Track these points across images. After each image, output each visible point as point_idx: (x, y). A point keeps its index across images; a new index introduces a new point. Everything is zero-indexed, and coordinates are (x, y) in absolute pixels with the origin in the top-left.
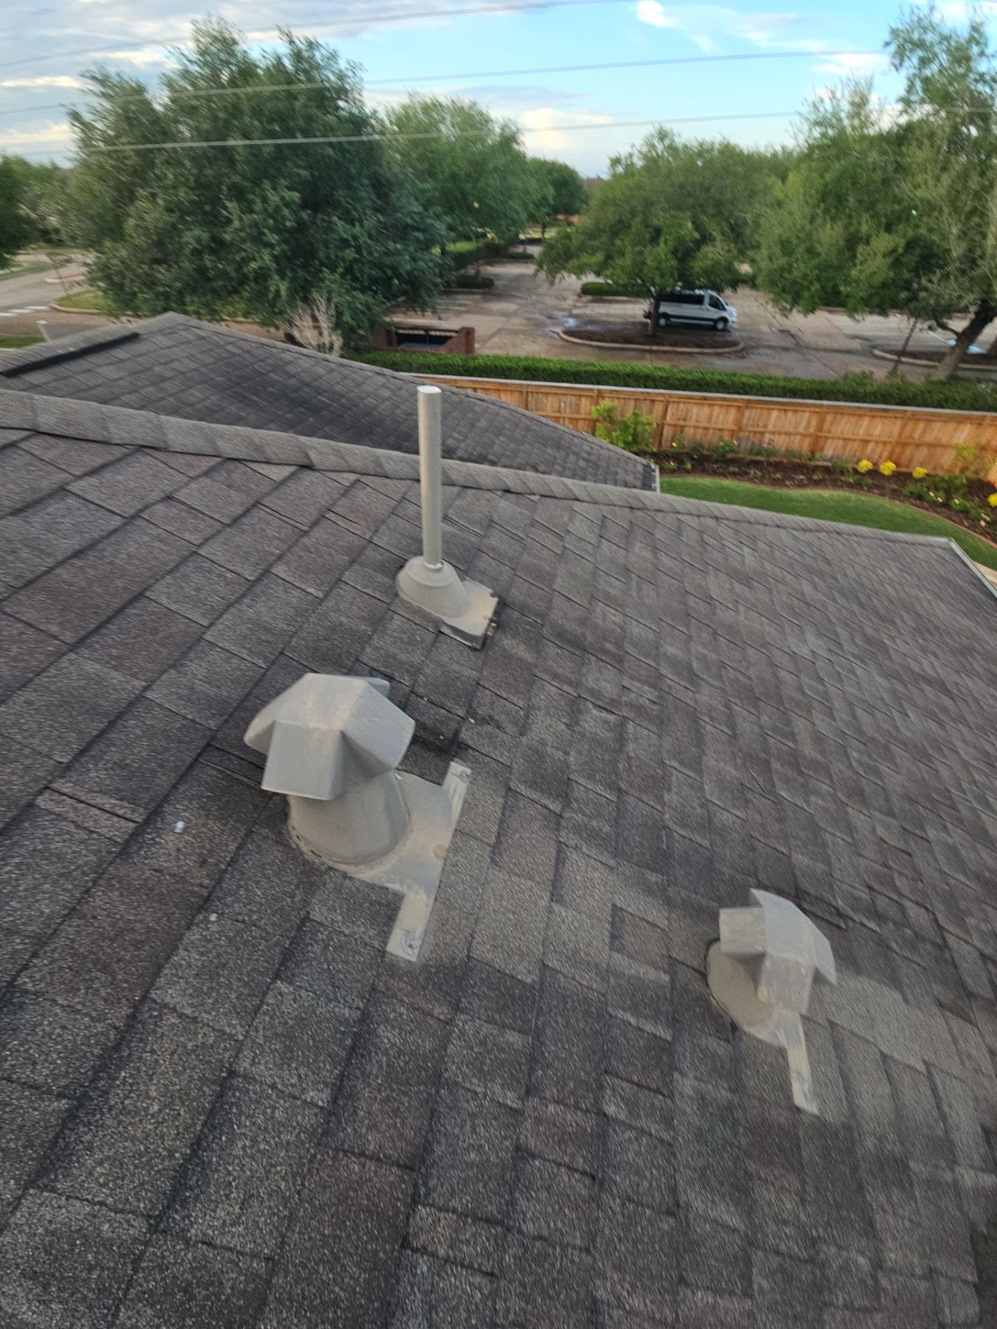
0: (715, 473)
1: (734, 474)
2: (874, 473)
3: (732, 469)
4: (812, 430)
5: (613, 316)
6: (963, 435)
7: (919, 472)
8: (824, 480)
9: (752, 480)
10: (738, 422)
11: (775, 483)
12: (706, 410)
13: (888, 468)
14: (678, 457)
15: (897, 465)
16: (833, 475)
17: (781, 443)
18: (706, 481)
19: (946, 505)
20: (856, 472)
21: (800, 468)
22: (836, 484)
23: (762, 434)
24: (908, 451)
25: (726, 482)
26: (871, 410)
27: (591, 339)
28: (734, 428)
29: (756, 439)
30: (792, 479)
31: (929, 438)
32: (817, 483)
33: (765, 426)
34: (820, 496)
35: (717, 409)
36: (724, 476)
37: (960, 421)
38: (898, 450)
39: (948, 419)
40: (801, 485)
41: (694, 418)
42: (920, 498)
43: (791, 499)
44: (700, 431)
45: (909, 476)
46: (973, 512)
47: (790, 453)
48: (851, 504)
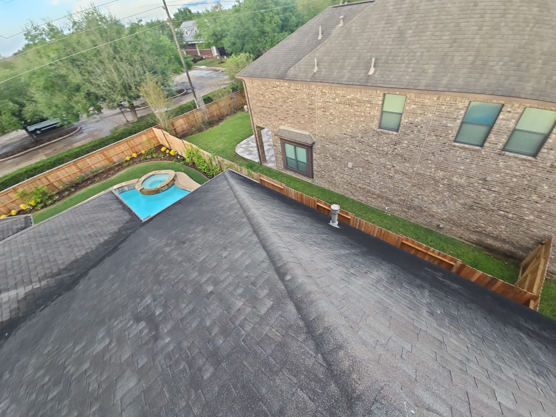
0: (84, 187)
1: (91, 183)
2: (132, 159)
3: (89, 182)
4: (104, 158)
5: (14, 139)
6: (144, 138)
7: (143, 152)
8: (119, 169)
9: (98, 182)
10: (78, 168)
11: (106, 178)
12: (63, 171)
13: (135, 155)
14: (66, 189)
15: (137, 153)
16: (120, 166)
17: (98, 165)
18: (83, 191)
19: (153, 158)
20: (126, 161)
21: (110, 169)
22: (123, 168)
23: (90, 167)
24: (136, 148)
25: (90, 187)
26: (114, 145)
27: (8, 157)
28: (79, 170)
29: (89, 169)
30: (110, 174)
31: (137, 143)
32: (118, 170)
33: (89, 164)
34: (121, 174)
35: (66, 169)
36: (88, 185)
37: (140, 135)
38: (133, 150)
39: (137, 137)
40: (113, 174)
41: (61, 175)
42: (146, 159)
43: (113, 180)
44: (68, 178)
45: (141, 154)
46: (159, 157)
47: (104, 167)
48: (130, 172)
